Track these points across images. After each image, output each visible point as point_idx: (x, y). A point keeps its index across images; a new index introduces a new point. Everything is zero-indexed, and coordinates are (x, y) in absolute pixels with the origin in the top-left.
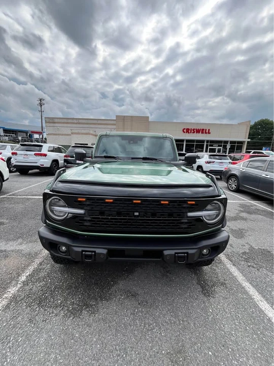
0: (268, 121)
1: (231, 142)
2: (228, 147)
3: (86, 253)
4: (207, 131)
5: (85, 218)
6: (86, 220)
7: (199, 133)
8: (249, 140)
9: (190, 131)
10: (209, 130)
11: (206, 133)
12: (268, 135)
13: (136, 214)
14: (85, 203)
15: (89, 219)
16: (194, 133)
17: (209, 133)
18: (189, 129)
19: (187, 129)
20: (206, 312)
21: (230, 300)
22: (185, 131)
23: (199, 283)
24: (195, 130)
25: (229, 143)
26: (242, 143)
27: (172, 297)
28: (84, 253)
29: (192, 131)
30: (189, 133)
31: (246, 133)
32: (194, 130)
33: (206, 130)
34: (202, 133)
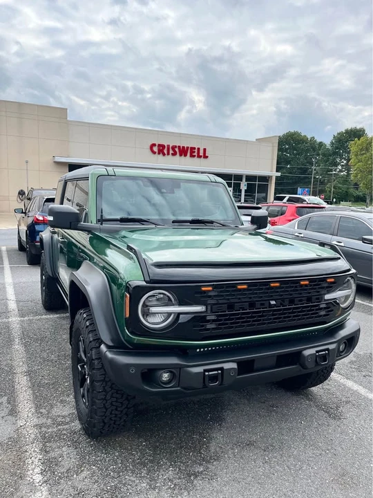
0: (299, 135)
1: (249, 178)
2: (244, 186)
3: (210, 373)
4: (201, 154)
5: (208, 318)
6: (209, 321)
7: (185, 155)
8: (279, 174)
9: (165, 151)
10: (205, 150)
11: (199, 156)
12: (303, 165)
13: (273, 302)
14: (210, 294)
15: (213, 318)
16: (174, 154)
17: (206, 157)
18: (163, 146)
19: (159, 145)
20: (347, 434)
21: (364, 415)
22: (155, 149)
23: (320, 409)
24: (177, 150)
25: (244, 179)
26: (265, 179)
27: (299, 431)
28: (207, 373)
29: (171, 152)
30: (164, 154)
31: (273, 159)
32: (174, 148)
33: (199, 149)
34: (192, 156)
